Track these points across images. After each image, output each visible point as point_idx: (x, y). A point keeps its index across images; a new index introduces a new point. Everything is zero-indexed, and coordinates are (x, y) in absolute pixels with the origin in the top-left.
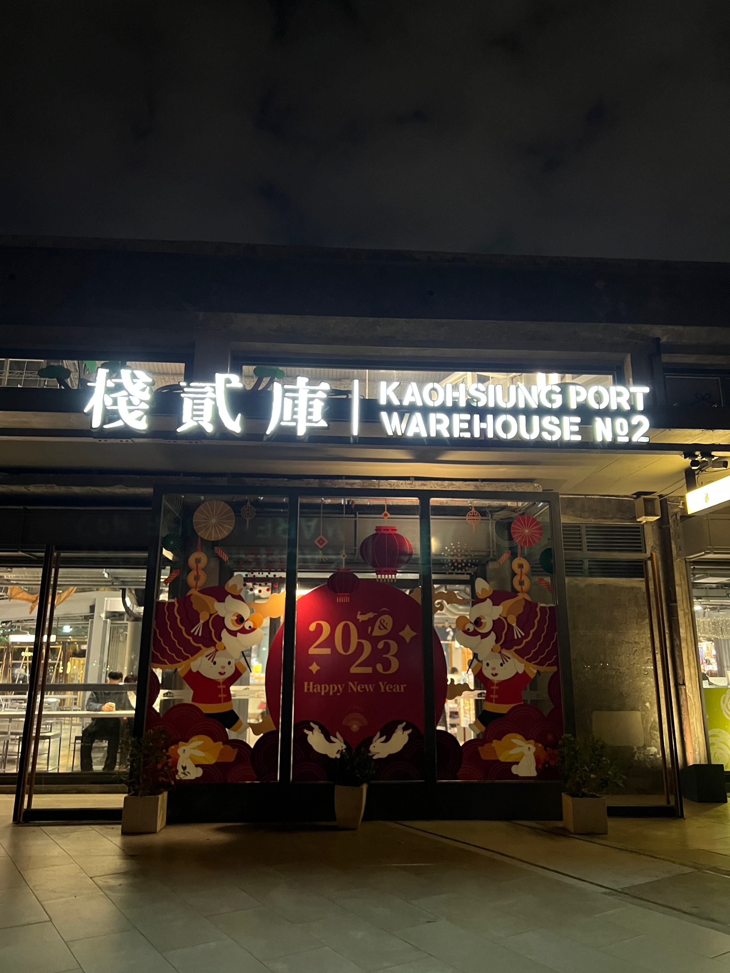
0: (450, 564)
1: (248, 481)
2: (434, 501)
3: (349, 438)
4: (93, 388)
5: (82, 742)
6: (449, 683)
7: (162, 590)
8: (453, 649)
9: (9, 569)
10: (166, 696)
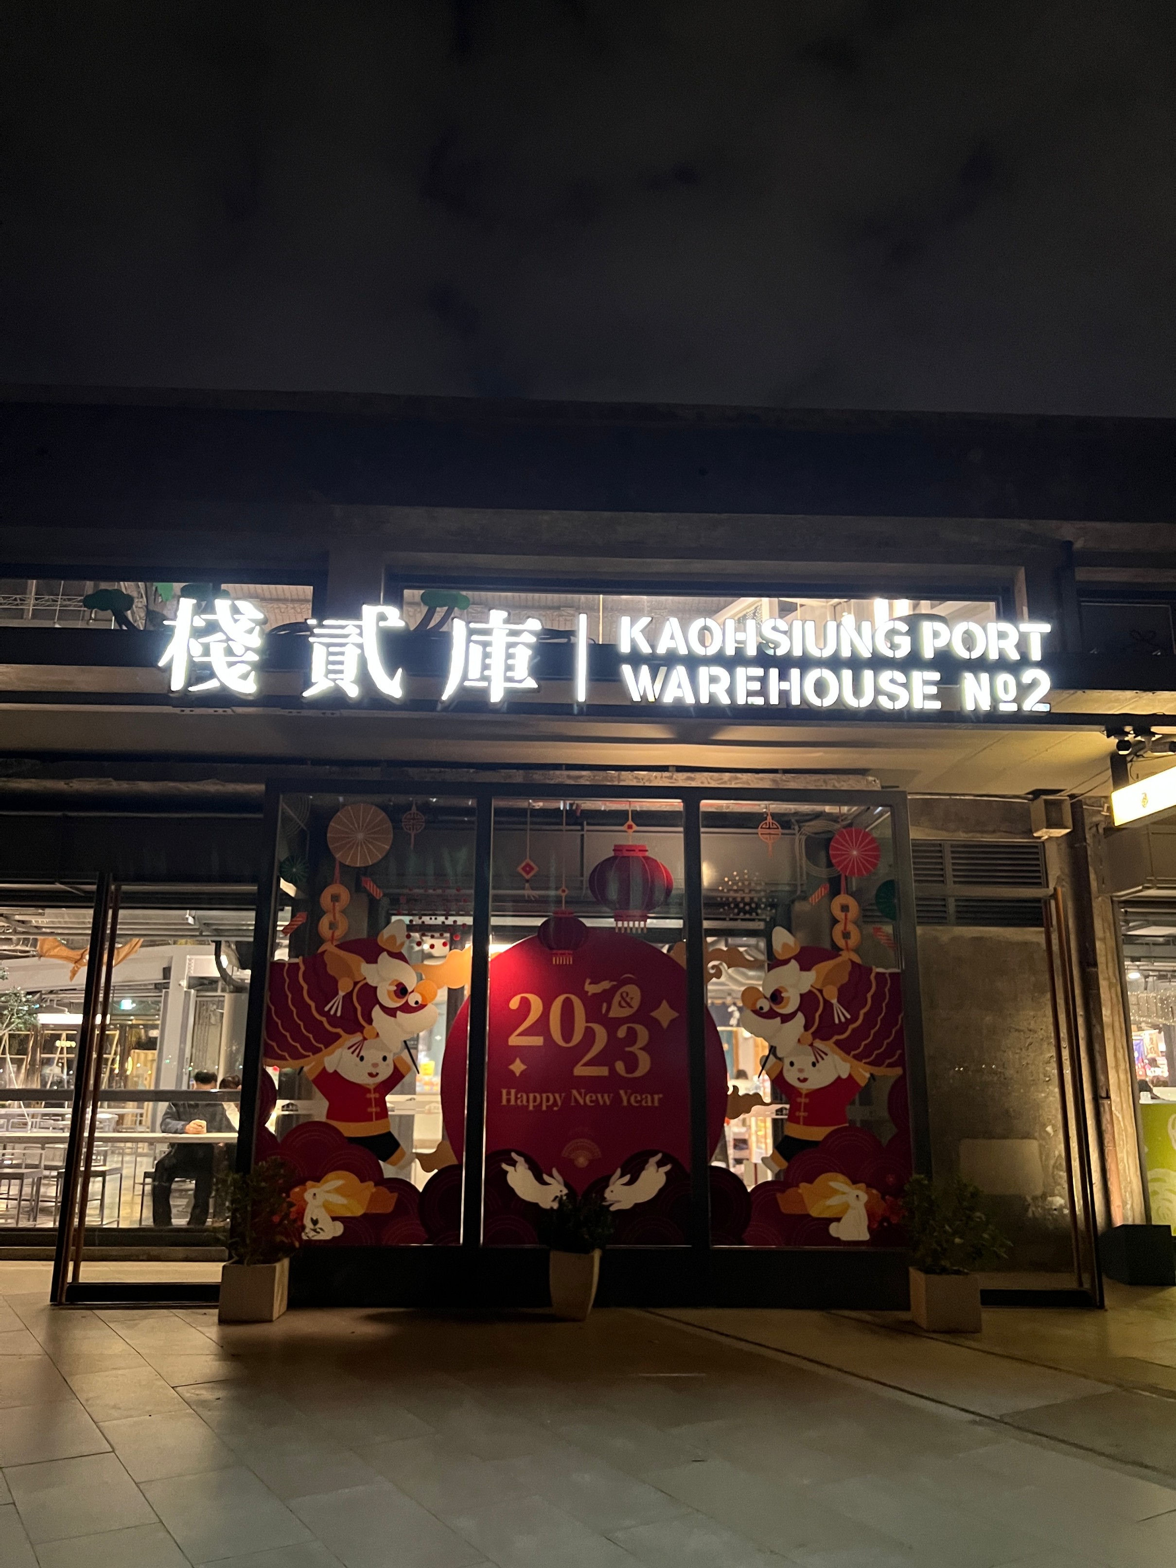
0: (732, 906)
1: (414, 772)
2: (707, 805)
3: (571, 706)
4: (171, 629)
5: (154, 1180)
6: (729, 1093)
7: (278, 944)
8: (740, 1040)
9: (40, 911)
10: (287, 1110)
